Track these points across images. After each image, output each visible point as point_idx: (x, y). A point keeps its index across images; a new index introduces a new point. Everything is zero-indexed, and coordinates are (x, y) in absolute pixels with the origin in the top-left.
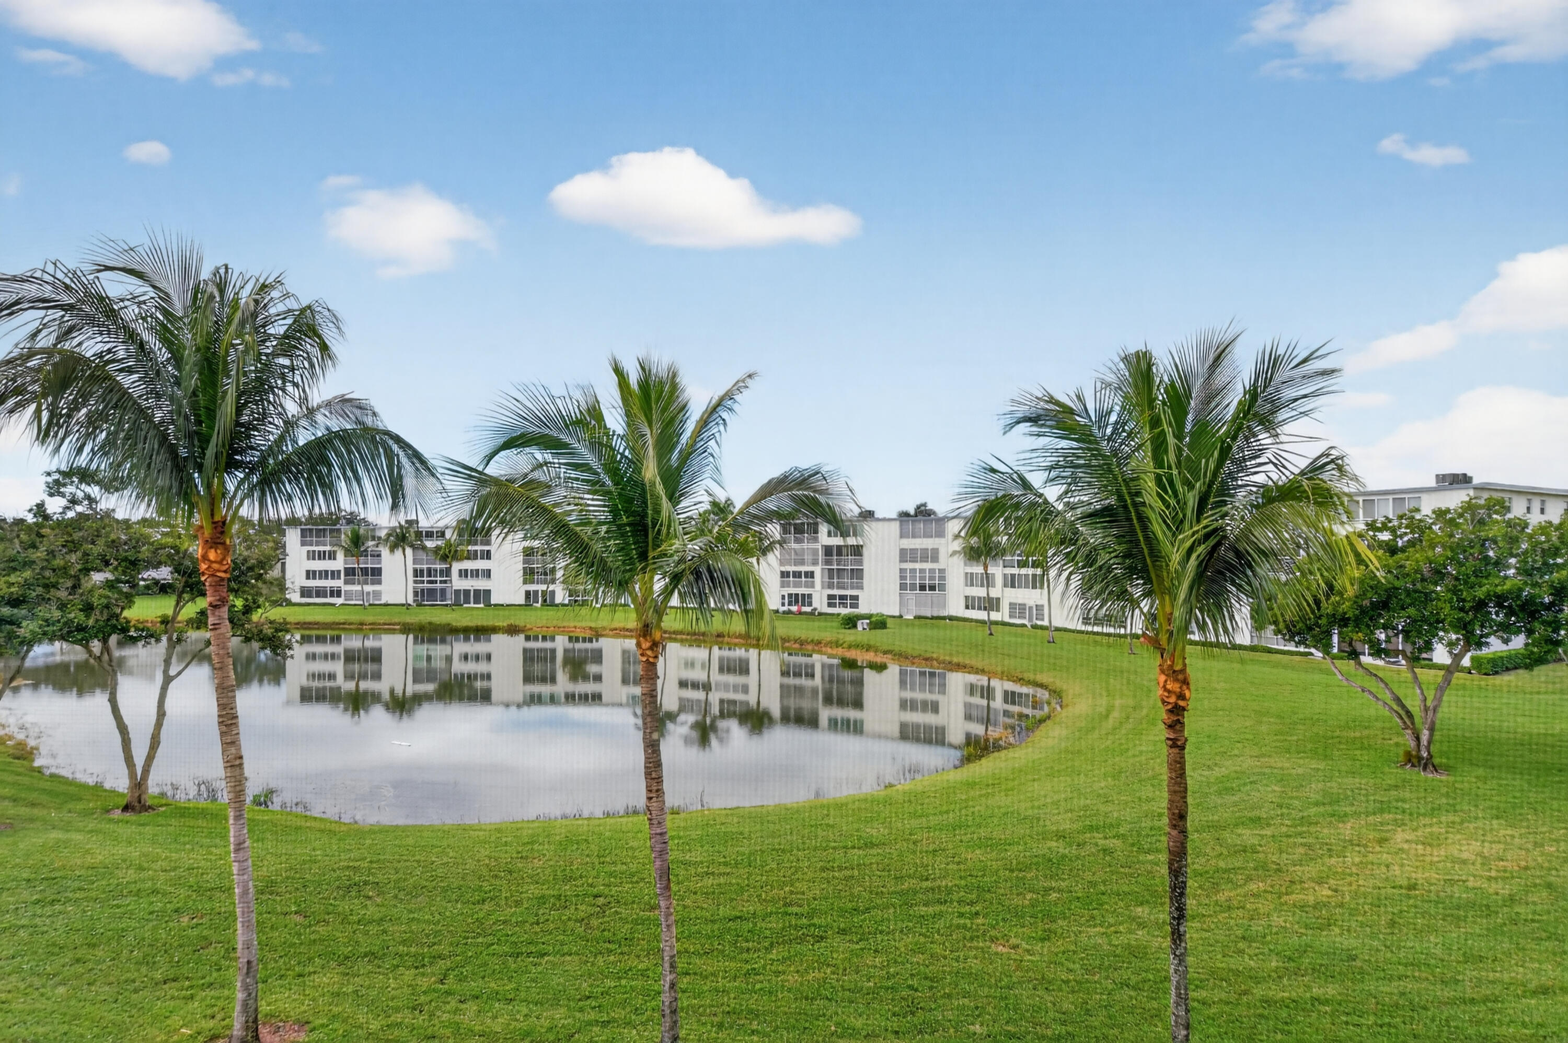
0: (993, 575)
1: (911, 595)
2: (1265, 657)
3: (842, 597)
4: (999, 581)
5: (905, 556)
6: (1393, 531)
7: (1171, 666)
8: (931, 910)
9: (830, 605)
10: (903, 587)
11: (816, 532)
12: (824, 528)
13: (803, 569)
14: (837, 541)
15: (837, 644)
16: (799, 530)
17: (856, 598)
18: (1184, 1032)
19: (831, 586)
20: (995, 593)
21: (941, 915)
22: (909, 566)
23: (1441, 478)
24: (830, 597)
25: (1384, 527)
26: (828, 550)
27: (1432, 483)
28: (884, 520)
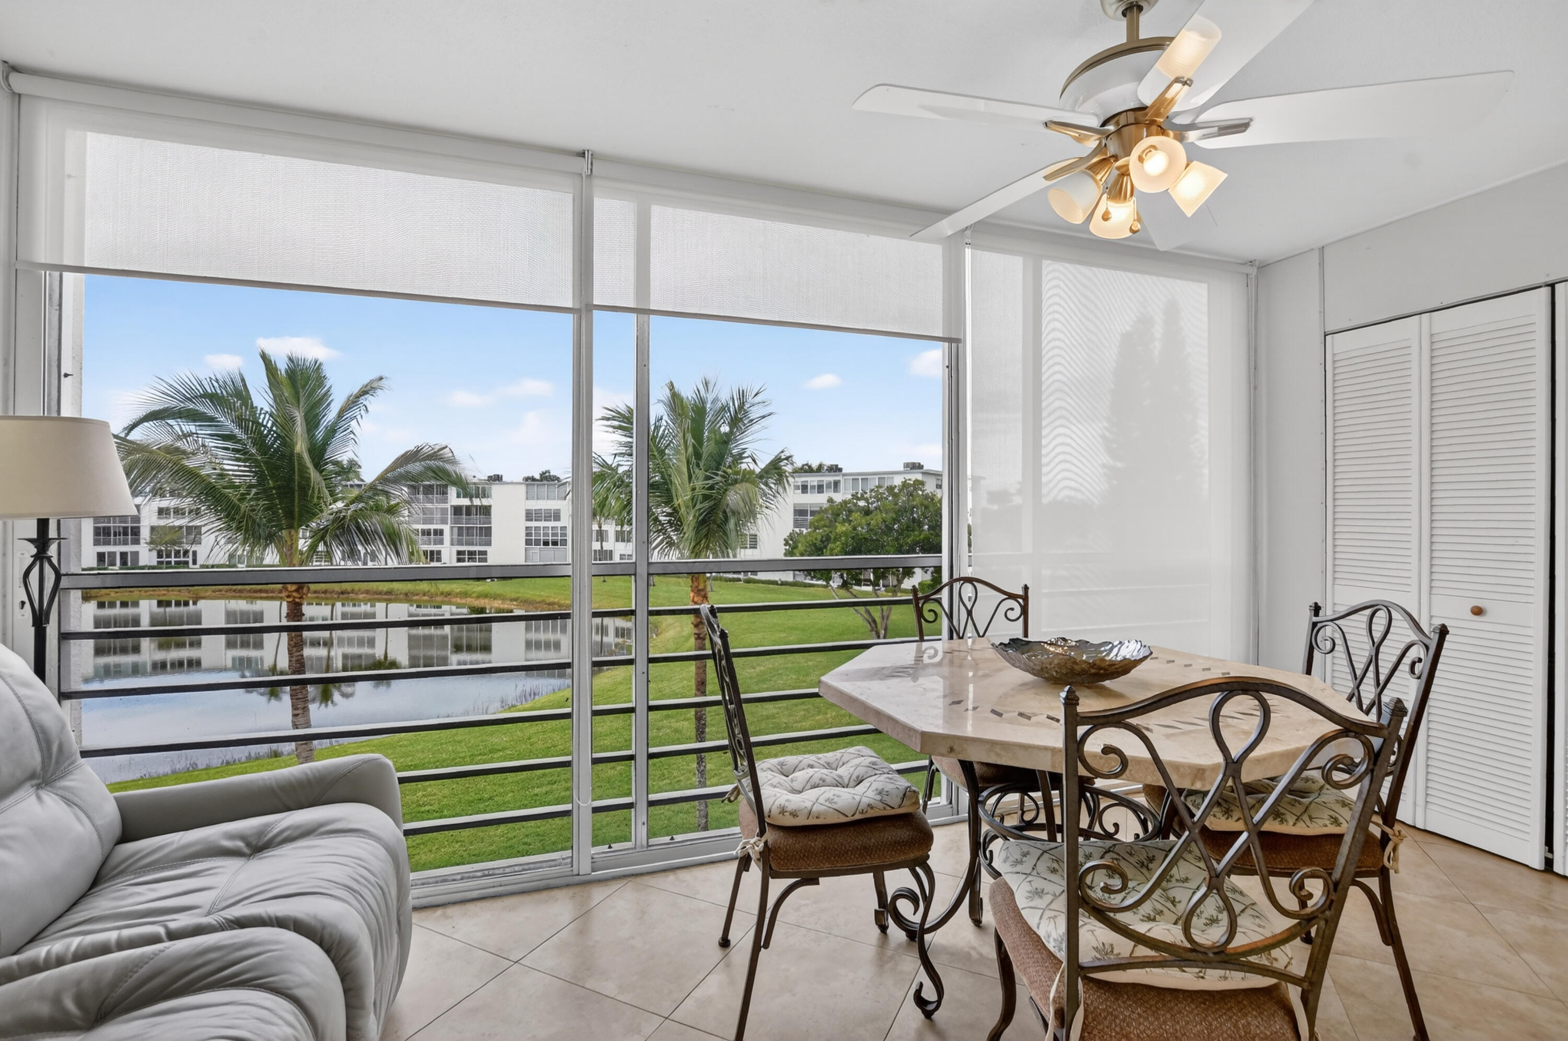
0: (607, 531)
1: (535, 549)
2: (802, 590)
3: (471, 553)
4: (612, 536)
5: (529, 516)
6: (867, 500)
7: (697, 587)
8: (544, 789)
9: (459, 560)
10: (528, 542)
11: (445, 493)
12: (452, 491)
13: (432, 527)
14: (465, 502)
15: (465, 595)
16: (428, 490)
17: (485, 553)
18: (704, 821)
19: (460, 543)
20: (607, 546)
21: (551, 792)
22: (534, 524)
23: (907, 465)
24: (459, 553)
25: (862, 498)
26: (457, 510)
27: (901, 468)
28: (512, 483)
